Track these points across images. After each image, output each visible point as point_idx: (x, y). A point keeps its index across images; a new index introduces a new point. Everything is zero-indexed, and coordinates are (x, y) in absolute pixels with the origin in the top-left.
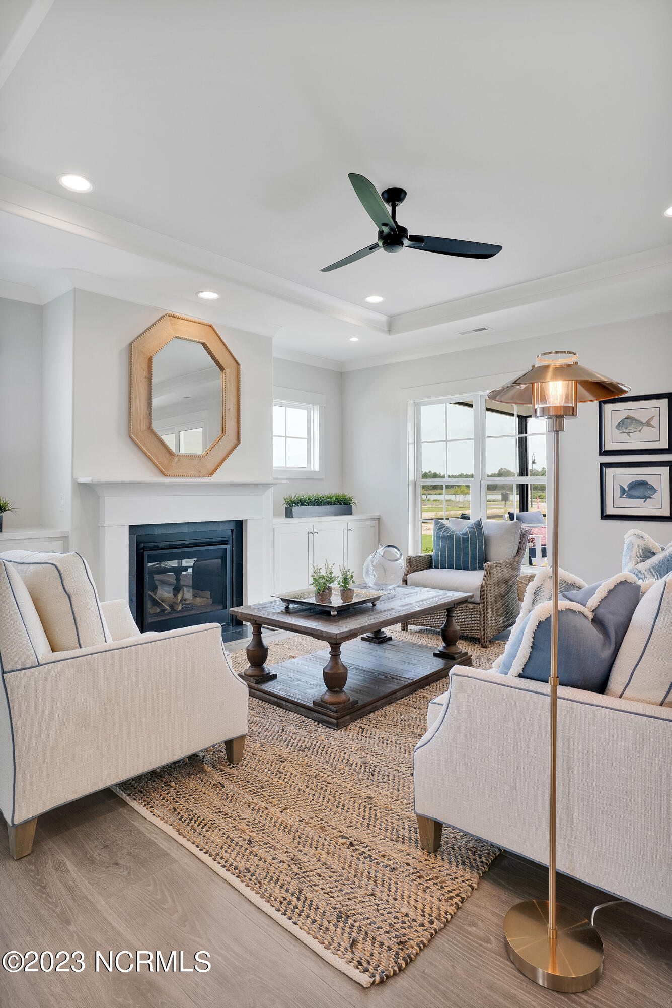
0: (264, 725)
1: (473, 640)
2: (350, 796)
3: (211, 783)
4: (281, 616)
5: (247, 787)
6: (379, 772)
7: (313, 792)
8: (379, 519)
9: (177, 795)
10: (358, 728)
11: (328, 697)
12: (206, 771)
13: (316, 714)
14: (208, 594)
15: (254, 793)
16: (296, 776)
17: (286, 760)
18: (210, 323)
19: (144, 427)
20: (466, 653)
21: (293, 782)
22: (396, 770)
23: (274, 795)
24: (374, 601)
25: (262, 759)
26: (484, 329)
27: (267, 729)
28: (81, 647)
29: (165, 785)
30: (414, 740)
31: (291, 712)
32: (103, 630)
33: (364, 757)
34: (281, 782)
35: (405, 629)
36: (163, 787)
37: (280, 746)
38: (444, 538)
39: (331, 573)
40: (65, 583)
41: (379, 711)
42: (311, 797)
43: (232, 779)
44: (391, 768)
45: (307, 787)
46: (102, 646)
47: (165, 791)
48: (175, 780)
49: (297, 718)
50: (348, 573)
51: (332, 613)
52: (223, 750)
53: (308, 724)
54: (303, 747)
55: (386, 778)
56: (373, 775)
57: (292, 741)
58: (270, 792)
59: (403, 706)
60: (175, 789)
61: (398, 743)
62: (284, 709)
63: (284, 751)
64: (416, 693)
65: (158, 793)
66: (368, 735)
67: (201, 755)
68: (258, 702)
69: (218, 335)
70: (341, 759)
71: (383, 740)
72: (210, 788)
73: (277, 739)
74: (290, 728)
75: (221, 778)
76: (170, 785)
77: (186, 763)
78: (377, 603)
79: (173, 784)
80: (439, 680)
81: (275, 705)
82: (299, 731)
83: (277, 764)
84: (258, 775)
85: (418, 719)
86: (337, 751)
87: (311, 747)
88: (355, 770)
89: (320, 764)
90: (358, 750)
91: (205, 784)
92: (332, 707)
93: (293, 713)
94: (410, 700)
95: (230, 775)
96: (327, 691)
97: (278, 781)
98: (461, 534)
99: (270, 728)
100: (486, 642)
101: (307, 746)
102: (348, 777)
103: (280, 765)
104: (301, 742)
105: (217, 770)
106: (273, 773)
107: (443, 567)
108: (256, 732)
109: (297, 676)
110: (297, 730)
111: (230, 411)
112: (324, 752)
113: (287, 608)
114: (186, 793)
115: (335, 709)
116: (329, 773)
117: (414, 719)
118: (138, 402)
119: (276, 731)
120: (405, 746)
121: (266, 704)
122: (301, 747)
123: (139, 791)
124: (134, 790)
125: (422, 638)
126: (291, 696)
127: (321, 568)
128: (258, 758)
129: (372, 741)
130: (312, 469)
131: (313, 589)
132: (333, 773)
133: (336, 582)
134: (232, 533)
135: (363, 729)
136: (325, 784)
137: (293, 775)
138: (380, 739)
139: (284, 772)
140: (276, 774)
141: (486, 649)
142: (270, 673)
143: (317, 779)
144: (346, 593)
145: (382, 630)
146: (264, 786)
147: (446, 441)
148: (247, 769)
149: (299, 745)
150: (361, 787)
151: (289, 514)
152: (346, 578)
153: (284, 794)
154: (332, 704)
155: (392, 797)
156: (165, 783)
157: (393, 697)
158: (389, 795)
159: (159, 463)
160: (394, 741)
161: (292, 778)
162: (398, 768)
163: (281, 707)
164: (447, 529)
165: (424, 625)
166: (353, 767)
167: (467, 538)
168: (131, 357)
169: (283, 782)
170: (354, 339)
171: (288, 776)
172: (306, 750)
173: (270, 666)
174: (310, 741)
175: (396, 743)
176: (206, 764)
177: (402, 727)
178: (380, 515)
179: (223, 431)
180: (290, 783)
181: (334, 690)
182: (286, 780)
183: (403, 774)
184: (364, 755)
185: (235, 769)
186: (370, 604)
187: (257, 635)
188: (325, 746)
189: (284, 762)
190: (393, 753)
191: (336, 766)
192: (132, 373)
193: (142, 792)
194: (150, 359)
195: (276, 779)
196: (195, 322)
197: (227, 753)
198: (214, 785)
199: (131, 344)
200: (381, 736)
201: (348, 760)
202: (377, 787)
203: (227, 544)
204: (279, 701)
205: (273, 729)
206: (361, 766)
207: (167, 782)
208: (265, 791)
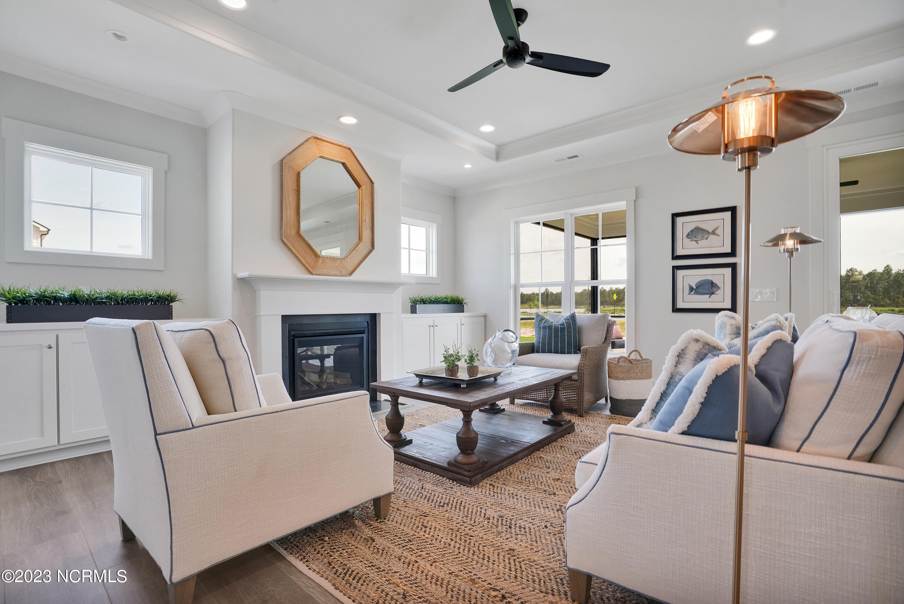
0: (405, 483)
1: (571, 411)
2: (493, 549)
3: (361, 537)
4: (418, 389)
5: (396, 541)
6: (515, 525)
7: (457, 545)
8: (485, 316)
9: (331, 549)
10: (488, 485)
11: (461, 458)
12: (356, 526)
13: (450, 474)
14: (348, 375)
15: (403, 547)
16: (440, 530)
17: (428, 515)
18: (349, 146)
19: (293, 232)
20: (570, 421)
21: (438, 536)
22: (531, 522)
23: (422, 548)
24: (495, 376)
25: (406, 514)
26: (576, 156)
27: (408, 487)
28: (236, 411)
29: (319, 540)
30: (541, 495)
31: (427, 472)
32: (258, 395)
33: (499, 511)
34: (427, 536)
35: (512, 402)
36: (317, 542)
37: (421, 502)
38: (544, 328)
39: (458, 352)
40: (219, 348)
41: (505, 470)
42: (456, 549)
43: (381, 533)
44: (525, 521)
45: (452, 540)
46: (256, 410)
47: (319, 545)
48: (328, 535)
49: (433, 477)
50: (474, 352)
51: (462, 386)
52: (370, 507)
53: (444, 482)
54: (443, 502)
55: (522, 529)
56: (510, 527)
57: (432, 497)
58: (418, 546)
59: (524, 465)
60: (329, 543)
61: (527, 498)
62: (420, 469)
63: (426, 507)
64: (534, 454)
65: (313, 547)
66: (499, 491)
67: (351, 511)
68: (397, 464)
69: (355, 157)
70: (478, 513)
71: (512, 496)
72: (361, 542)
73: (418, 496)
74: (428, 486)
75: (371, 532)
76: (323, 540)
77: (338, 519)
78: (499, 378)
79: (326, 539)
80: (550, 443)
81: (412, 466)
82: (436, 489)
83: (420, 518)
84: (405, 529)
85: (540, 476)
86: (473, 506)
87: (449, 503)
88: (493, 524)
89: (460, 518)
90: (492, 505)
91: (356, 538)
92: (466, 467)
93: (429, 473)
94: (529, 460)
95: (378, 529)
96: (460, 453)
97: (424, 535)
98: (558, 325)
99: (410, 486)
100: (583, 412)
101: (446, 502)
102: (488, 530)
103: (424, 520)
104: (440, 498)
105: (367, 524)
106: (418, 527)
107: (544, 352)
108: (398, 489)
109: (430, 441)
110: (435, 488)
111: (365, 222)
112: (462, 508)
113: (421, 382)
114: (339, 547)
115: (468, 469)
116: (470, 527)
117: (537, 477)
118: (289, 210)
119: (416, 489)
120: (533, 501)
121: (404, 465)
122: (441, 502)
123: (295, 545)
124: (290, 544)
125: (528, 410)
126: (426, 458)
127: (449, 349)
128: (402, 513)
129: (503, 496)
130: (431, 276)
131: (444, 365)
132: (473, 526)
133: (463, 360)
134: (368, 324)
135: (494, 486)
136: (468, 537)
137: (437, 529)
138: (510, 494)
139: (429, 526)
140: (421, 528)
141: (583, 418)
142: (406, 439)
143: (460, 533)
144: (472, 370)
145: (497, 403)
146: (412, 540)
147: (542, 252)
148: (394, 524)
149: (439, 501)
150: (501, 539)
151: (413, 310)
152: (472, 357)
153: (431, 547)
154: (466, 464)
155: (532, 549)
156: (319, 537)
157: (516, 458)
158: (529, 546)
159: (306, 263)
160: (523, 496)
161: (437, 531)
162: (532, 521)
163: (418, 468)
164: (547, 321)
165: (529, 400)
166: (491, 521)
167: (563, 328)
168: (283, 171)
169: (429, 536)
170: (468, 166)
171: (432, 530)
172: (445, 505)
173: (406, 433)
174: (448, 497)
175: (525, 498)
176: (356, 519)
177: (527, 483)
178: (486, 313)
179: (360, 239)
180: (436, 536)
181: (467, 452)
182: (431, 534)
183: (538, 527)
184: (498, 509)
185: (383, 523)
186: (492, 379)
187: (395, 405)
188: (462, 501)
189: (427, 517)
190: (524, 506)
191: (475, 520)
192: (283, 185)
193: (298, 547)
194: (298, 175)
195: (422, 533)
196: (336, 145)
197: (374, 509)
198: (365, 539)
199: (282, 160)
200: (511, 492)
201: (485, 514)
202: (516, 539)
203: (364, 333)
204: (416, 462)
205: (413, 487)
206: (498, 520)
207: (321, 537)
208: (413, 544)
